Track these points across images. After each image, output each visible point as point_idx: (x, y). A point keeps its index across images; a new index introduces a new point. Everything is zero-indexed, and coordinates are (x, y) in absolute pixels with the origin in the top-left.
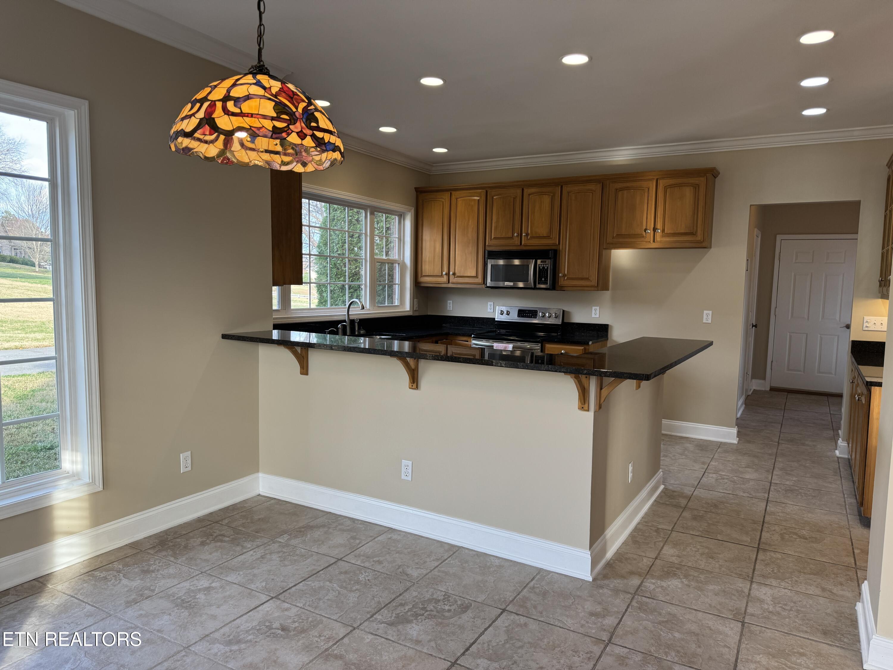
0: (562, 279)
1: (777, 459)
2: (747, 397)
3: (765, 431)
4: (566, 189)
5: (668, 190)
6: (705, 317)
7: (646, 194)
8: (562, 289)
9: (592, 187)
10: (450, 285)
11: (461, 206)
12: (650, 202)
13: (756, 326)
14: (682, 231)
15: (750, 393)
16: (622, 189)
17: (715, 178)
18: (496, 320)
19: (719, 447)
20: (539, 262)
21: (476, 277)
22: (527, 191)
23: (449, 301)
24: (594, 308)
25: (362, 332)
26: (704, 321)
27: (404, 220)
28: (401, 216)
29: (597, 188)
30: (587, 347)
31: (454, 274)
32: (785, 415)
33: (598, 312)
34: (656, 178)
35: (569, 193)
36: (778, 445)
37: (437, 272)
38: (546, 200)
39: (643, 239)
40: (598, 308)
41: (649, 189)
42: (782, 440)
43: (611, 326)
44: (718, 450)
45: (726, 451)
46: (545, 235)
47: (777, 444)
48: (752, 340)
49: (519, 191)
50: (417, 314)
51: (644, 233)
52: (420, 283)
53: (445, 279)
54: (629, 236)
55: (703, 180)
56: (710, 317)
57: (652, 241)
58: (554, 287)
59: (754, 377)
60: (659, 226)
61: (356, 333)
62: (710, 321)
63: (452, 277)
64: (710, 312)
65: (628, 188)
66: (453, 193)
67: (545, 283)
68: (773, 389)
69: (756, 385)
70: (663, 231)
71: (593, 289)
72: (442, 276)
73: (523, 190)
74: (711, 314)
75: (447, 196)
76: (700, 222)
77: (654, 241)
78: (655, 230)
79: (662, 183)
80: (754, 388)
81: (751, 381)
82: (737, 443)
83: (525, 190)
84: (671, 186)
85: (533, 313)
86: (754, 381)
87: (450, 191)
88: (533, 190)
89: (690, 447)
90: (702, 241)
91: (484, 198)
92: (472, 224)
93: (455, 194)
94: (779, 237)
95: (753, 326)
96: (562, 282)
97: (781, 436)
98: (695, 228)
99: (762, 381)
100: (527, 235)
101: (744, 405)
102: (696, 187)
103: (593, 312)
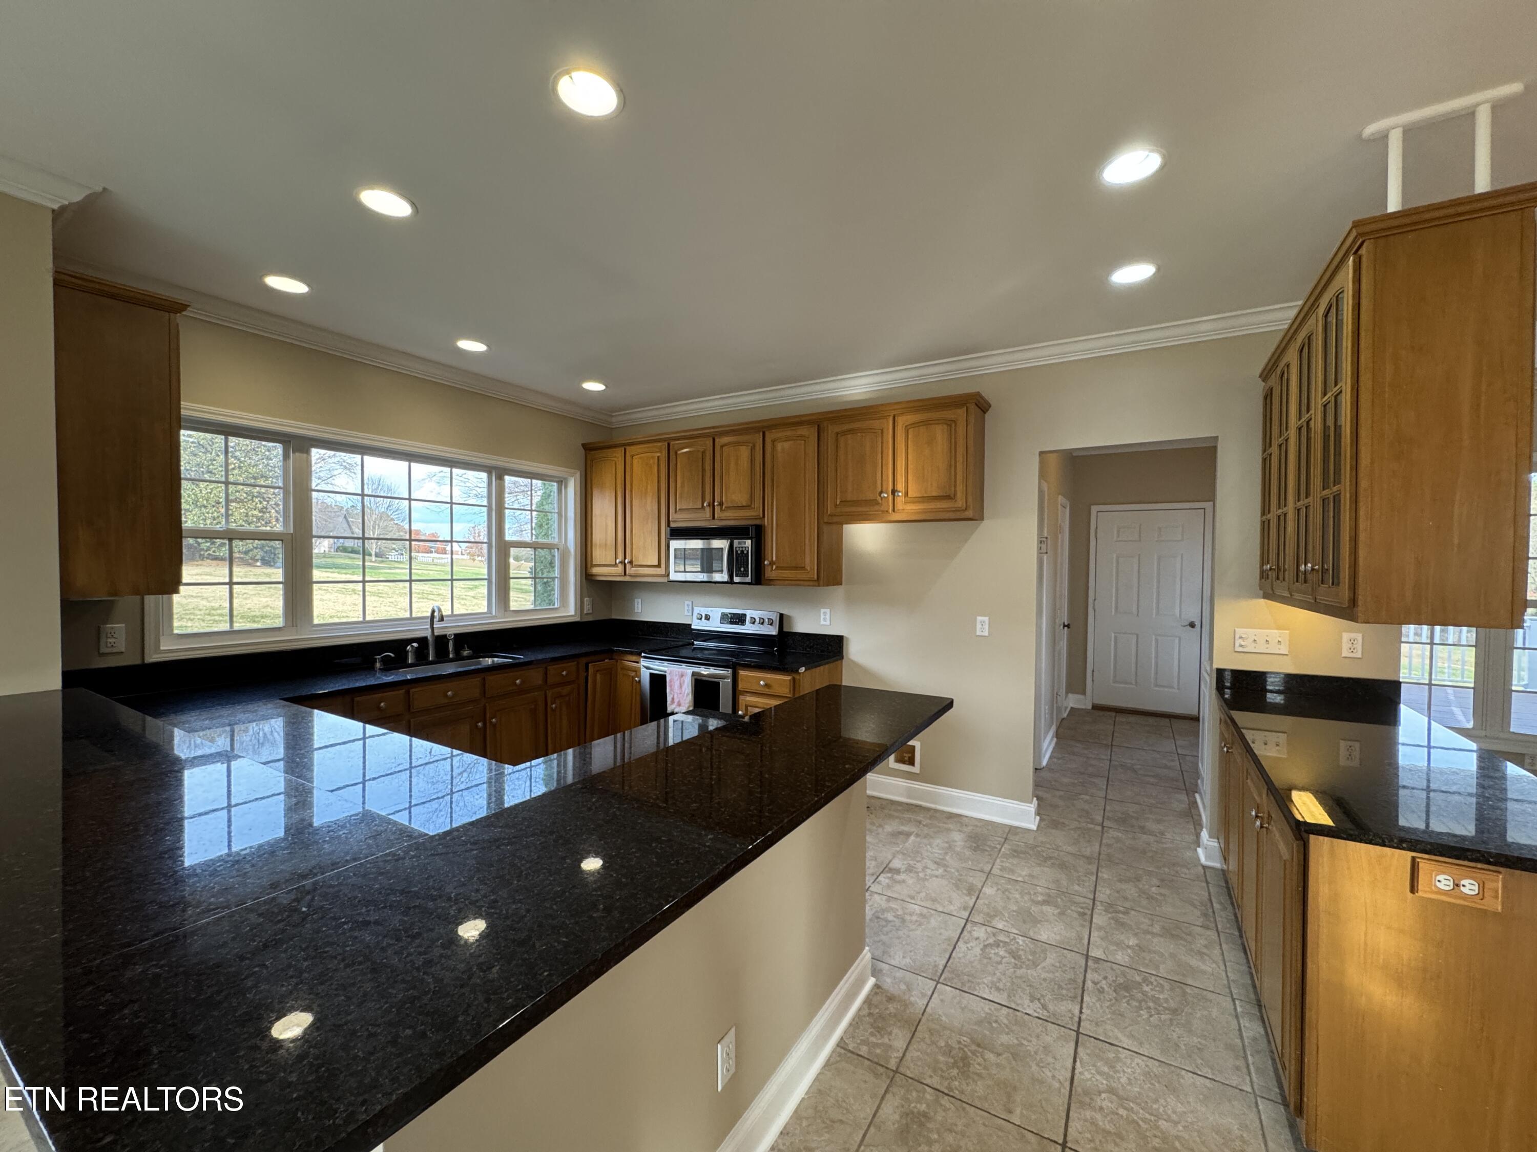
0: (770, 568)
1: (1100, 874)
2: (1062, 723)
3: (1083, 796)
4: (769, 437)
5: (911, 431)
6: (979, 626)
7: (879, 439)
8: (769, 582)
9: (803, 431)
10: (627, 579)
11: (637, 465)
12: (885, 451)
13: (1068, 626)
14: (934, 494)
15: (1065, 715)
16: (845, 433)
17: (985, 412)
18: (693, 627)
19: (1006, 839)
20: (736, 542)
21: (659, 566)
22: (720, 441)
23: (636, 600)
24: (822, 610)
25: (466, 653)
26: (978, 633)
27: (566, 487)
28: (561, 483)
29: (810, 432)
30: (797, 677)
31: (631, 562)
32: (1114, 758)
33: (828, 617)
34: (892, 414)
35: (773, 441)
36: (1103, 833)
37: (610, 559)
38: (744, 452)
39: (877, 508)
40: (828, 611)
41: (882, 430)
42: (1109, 819)
43: (847, 638)
44: (1003, 850)
45: (1016, 853)
46: (744, 504)
47: (1099, 828)
48: (1063, 645)
49: (709, 442)
50: (590, 618)
51: (879, 498)
52: (592, 575)
53: (620, 568)
54: (857, 503)
55: (961, 412)
56: (986, 627)
57: (890, 511)
58: (759, 579)
59: (1070, 689)
60: (900, 486)
61: (451, 656)
62: (986, 633)
63: (628, 566)
64: (986, 619)
65: (852, 431)
66: (628, 448)
67: (745, 575)
68: (1096, 707)
69: (1074, 701)
70: (906, 494)
71: (811, 583)
72: (615, 565)
73: (714, 440)
74: (987, 622)
75: (619, 452)
76: (960, 477)
77: (894, 510)
78: (894, 492)
79: (902, 421)
80: (1071, 705)
81: (1066, 696)
82: (1034, 827)
83: (717, 440)
84: (915, 425)
85: (739, 619)
86: (1070, 695)
87: (624, 445)
88: (726, 440)
89: (958, 838)
90: (964, 508)
91: (665, 453)
92: (652, 488)
93: (631, 450)
94: (1094, 509)
95: (1064, 626)
96: (770, 573)
97: (1108, 808)
98: (953, 489)
99: (1081, 697)
100: (721, 504)
101: (1055, 740)
102: (951, 424)
103: (822, 617)
